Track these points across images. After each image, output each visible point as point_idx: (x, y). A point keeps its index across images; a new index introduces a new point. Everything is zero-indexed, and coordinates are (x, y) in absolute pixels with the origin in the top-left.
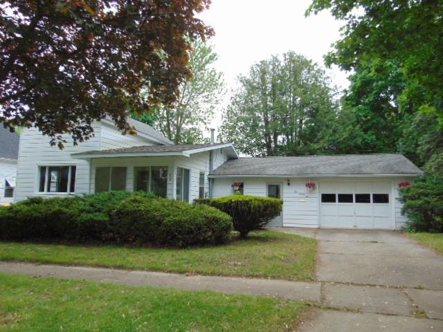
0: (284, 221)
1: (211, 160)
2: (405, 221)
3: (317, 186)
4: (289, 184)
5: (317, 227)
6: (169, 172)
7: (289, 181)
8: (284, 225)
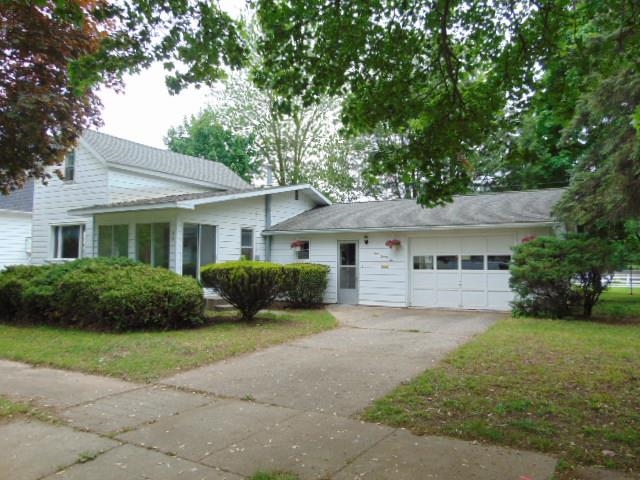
0: (361, 297)
1: (267, 210)
2: (512, 299)
3: (404, 245)
4: (367, 242)
5: (403, 305)
6: (171, 229)
7: (366, 237)
8: (361, 303)
